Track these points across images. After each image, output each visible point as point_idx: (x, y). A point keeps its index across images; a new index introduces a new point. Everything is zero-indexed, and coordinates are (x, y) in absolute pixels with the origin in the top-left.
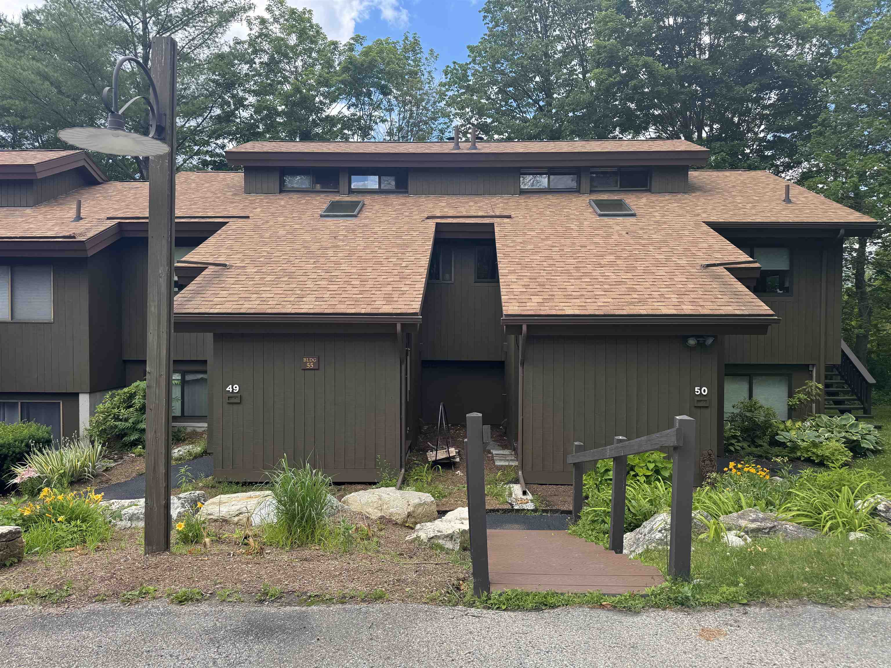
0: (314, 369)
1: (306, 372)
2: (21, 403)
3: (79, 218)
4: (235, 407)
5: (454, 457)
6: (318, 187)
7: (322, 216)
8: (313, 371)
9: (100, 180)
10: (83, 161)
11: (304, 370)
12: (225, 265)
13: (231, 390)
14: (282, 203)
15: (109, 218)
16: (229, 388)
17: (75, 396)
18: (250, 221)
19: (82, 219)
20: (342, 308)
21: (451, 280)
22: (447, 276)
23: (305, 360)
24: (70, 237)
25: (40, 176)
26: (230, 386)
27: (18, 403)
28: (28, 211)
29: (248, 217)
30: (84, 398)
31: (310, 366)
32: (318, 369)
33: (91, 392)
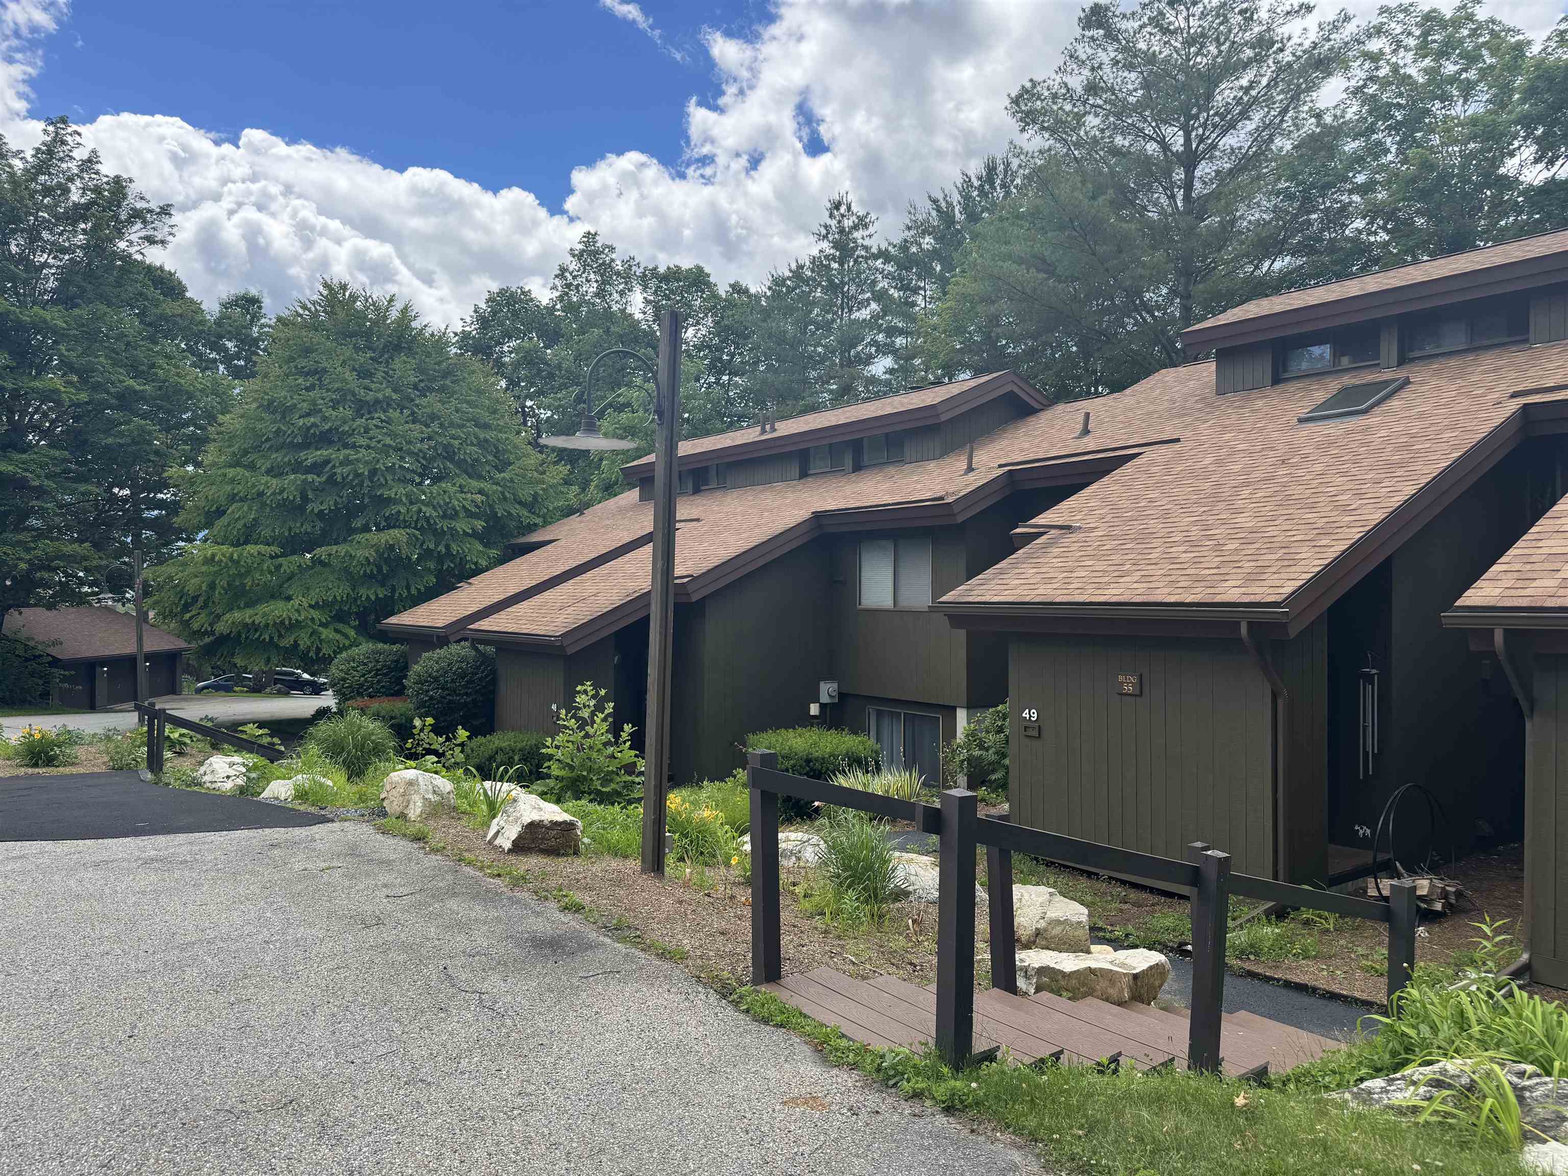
0: (1135, 695)
1: (1124, 698)
2: (905, 713)
3: (970, 469)
4: (1033, 741)
6: (1344, 361)
7: (1300, 421)
8: (1133, 699)
9: (1037, 406)
10: (1014, 385)
11: (1121, 694)
12: (1069, 527)
13: (1029, 717)
14: (1260, 403)
15: (1000, 466)
16: (1026, 714)
17: (953, 709)
18: (1177, 446)
19: (973, 470)
20: (1164, 594)
23: (1121, 678)
24: (941, 498)
25: (944, 418)
26: (1027, 711)
27: (901, 713)
28: (932, 465)
29: (1178, 440)
30: (962, 715)
31: (1128, 688)
32: (1141, 695)
33: (968, 708)
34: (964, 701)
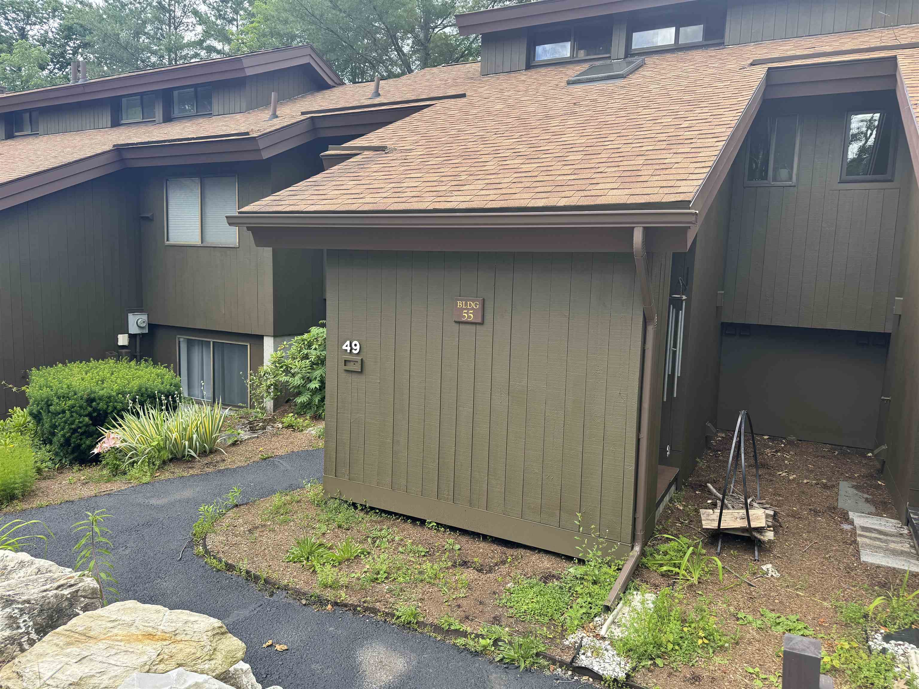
0: (476, 324)
1: (462, 326)
2: (213, 342)
4: (355, 377)
5: (760, 530)
6: (582, 54)
7: (569, 83)
8: (473, 327)
9: (330, 82)
10: (309, 57)
11: (459, 323)
12: (384, 149)
13: (348, 349)
14: (523, 78)
15: (303, 113)
16: (346, 347)
17: (261, 338)
18: (464, 100)
19: (277, 117)
20: (523, 199)
21: (790, 179)
22: (784, 173)
23: (460, 304)
24: (246, 133)
25: (249, 73)
26: (348, 343)
27: (210, 342)
28: (238, 116)
29: (463, 96)
30: (268, 343)
31: (468, 316)
32: (482, 324)
33: (275, 336)
34: (271, 331)
